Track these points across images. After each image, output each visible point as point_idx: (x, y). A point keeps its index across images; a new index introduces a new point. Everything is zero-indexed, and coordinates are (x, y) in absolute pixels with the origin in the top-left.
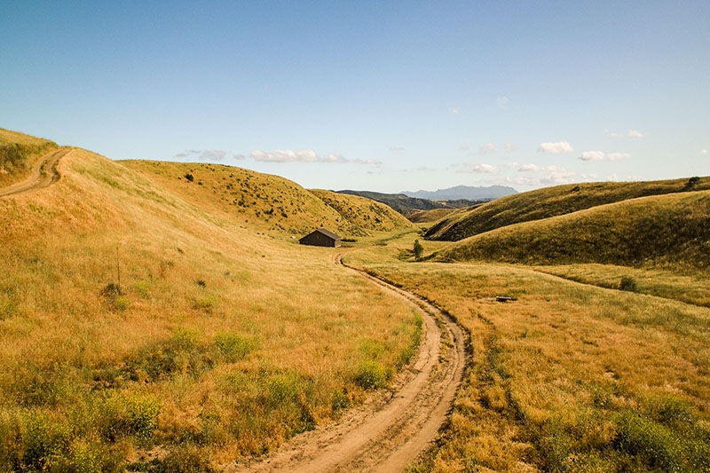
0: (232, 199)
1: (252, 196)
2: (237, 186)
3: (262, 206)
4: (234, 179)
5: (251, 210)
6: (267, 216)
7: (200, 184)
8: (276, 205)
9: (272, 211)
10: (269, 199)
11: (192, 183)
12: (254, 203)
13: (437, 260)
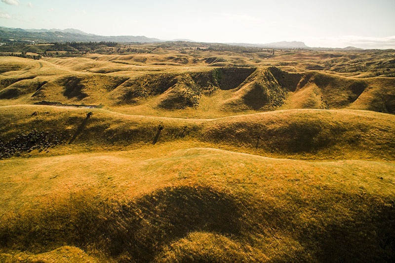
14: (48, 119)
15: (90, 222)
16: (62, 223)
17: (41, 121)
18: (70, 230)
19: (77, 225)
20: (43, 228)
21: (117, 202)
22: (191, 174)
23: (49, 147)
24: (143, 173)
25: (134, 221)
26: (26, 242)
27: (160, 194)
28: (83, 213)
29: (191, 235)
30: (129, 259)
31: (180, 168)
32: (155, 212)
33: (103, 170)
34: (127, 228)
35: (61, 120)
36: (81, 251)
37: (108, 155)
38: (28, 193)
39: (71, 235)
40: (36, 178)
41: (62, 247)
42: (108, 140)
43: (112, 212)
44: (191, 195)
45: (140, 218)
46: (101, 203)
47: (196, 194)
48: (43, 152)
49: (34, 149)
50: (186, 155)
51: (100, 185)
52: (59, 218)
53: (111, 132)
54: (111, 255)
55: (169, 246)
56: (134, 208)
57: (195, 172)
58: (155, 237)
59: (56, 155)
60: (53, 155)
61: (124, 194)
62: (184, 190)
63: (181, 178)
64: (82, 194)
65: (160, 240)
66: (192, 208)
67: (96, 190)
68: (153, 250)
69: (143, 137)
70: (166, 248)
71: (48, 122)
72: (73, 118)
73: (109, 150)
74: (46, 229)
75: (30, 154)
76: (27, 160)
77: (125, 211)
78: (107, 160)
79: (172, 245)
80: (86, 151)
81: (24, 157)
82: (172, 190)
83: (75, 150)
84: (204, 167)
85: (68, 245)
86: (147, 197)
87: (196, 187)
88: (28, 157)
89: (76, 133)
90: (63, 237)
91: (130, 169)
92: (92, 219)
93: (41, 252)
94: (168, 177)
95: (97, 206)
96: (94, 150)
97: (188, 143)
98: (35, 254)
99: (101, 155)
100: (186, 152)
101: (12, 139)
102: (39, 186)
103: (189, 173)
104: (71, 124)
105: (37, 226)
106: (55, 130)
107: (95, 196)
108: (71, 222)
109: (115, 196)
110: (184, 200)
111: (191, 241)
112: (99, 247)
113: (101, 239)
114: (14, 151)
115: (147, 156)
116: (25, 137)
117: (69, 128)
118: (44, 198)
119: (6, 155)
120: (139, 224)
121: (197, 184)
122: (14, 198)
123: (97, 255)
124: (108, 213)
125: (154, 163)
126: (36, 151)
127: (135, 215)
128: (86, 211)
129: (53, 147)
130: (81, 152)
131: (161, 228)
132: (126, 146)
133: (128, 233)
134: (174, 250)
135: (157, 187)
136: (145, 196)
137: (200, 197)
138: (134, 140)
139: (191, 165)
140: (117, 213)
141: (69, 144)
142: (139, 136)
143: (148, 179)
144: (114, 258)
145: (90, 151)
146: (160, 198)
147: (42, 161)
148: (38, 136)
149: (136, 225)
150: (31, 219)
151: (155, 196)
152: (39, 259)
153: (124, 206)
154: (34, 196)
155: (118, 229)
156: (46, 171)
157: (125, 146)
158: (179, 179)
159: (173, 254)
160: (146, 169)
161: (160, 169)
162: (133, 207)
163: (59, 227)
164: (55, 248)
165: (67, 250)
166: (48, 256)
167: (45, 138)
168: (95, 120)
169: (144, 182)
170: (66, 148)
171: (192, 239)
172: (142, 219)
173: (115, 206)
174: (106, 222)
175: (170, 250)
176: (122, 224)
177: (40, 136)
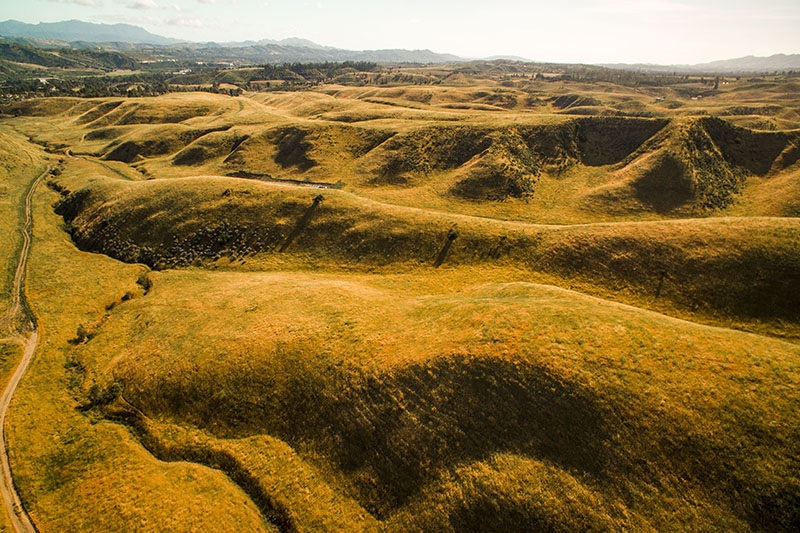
13: (121, 408)
14: (248, 203)
15: (308, 400)
16: (261, 393)
17: (236, 206)
18: (273, 408)
19: (286, 403)
20: (231, 397)
21: (359, 370)
22: (506, 335)
23: (246, 254)
24: (411, 321)
25: (388, 411)
26: (205, 414)
27: (442, 367)
28: (296, 381)
29: (498, 458)
30: (374, 481)
31: (486, 320)
32: (431, 400)
33: (338, 307)
34: (374, 423)
35: (268, 207)
36: (290, 450)
37: (349, 279)
38: (211, 332)
39: (275, 418)
40: (223, 306)
41: (259, 436)
42: (348, 250)
43: (348, 389)
44: (505, 377)
45: (400, 409)
46: (329, 369)
47: (515, 377)
48: (236, 263)
49: (223, 255)
50: (501, 295)
51: (330, 335)
52: (257, 384)
53: (355, 236)
54: (342, 467)
55: (452, 472)
56: (390, 387)
57: (516, 333)
58: (426, 449)
59: (257, 271)
60: (252, 270)
61: (372, 356)
62: (493, 366)
63: (486, 341)
64: (296, 346)
65: (435, 458)
66: (506, 403)
67: (322, 343)
68: (420, 475)
69: (417, 251)
70: (445, 474)
71: (247, 210)
72: (290, 204)
73: (350, 270)
74: (235, 399)
75: (217, 263)
76: (211, 275)
77: (373, 390)
78: (347, 288)
79: (458, 471)
80: (308, 268)
81: (207, 268)
82: (466, 361)
83: (289, 265)
84: (536, 324)
85: (269, 434)
86: (415, 368)
87: (516, 363)
88: (213, 270)
89: (293, 232)
90: (261, 418)
91: (388, 311)
92: (312, 396)
93: (226, 437)
94: (461, 335)
95: (321, 373)
96: (323, 267)
97: (505, 272)
98: (218, 438)
99: (334, 279)
100: (500, 288)
101: (190, 235)
102: (228, 322)
103: (504, 331)
104: (286, 215)
105: (222, 391)
106: (257, 224)
107: (320, 354)
108: (275, 395)
109: (357, 358)
110: (489, 385)
111: (498, 470)
112: (320, 449)
113: (325, 436)
114: (194, 257)
115: (422, 288)
116: (210, 233)
117: (282, 222)
118: (234, 344)
119: (182, 261)
120: (397, 419)
121: (519, 357)
122: (189, 337)
123: (315, 462)
124: (342, 389)
125: (435, 305)
126: (226, 259)
127: (390, 400)
128: (302, 379)
129: (252, 256)
130: (300, 268)
131: (439, 433)
132: (383, 265)
133: (375, 433)
134: (461, 482)
135: (436, 352)
136: (411, 367)
137: (523, 384)
138: (399, 255)
139: (509, 317)
140: (358, 391)
141: (280, 251)
142: (408, 249)
143: (420, 334)
144: (345, 473)
145: (316, 268)
146: (441, 374)
147: (233, 279)
148: (230, 234)
149: (390, 419)
150: (213, 377)
151: (433, 370)
152: (223, 447)
153: (371, 380)
154: (220, 337)
155: (356, 423)
156: (239, 297)
157: (379, 265)
158: (483, 341)
159: (459, 489)
160: (418, 313)
161: (445, 317)
162: (388, 386)
163: (256, 399)
164: (249, 436)
165: (267, 442)
166: (235, 446)
167: (240, 237)
168: (327, 210)
169: (411, 339)
170: (275, 260)
171: (499, 467)
172: (402, 410)
173: (355, 377)
174: (337, 405)
175: (453, 481)
176: (365, 414)
177: (234, 233)
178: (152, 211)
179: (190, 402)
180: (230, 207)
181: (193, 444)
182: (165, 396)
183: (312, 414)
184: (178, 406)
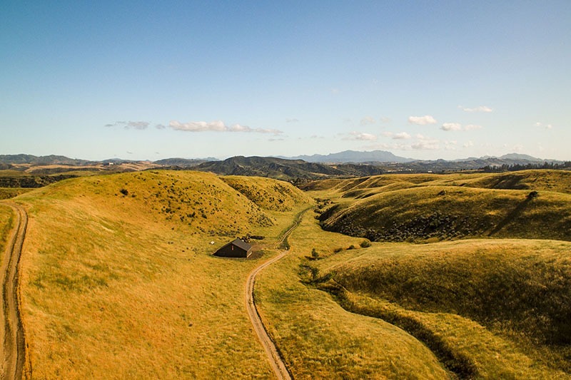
0: (160, 207)
1: (177, 201)
2: (165, 194)
3: (186, 210)
4: (162, 186)
5: (177, 216)
6: (189, 220)
7: (133, 196)
8: (198, 207)
9: (194, 214)
10: (192, 202)
11: (126, 197)
12: (179, 208)
13: (330, 285)
14: (461, 200)
15: (508, 289)
16: (455, 281)
17: (449, 201)
18: (467, 294)
19: (481, 291)
20: (424, 281)
23: (455, 236)
26: (398, 293)
35: (480, 202)
36: (480, 327)
39: (468, 303)
46: (536, 265)
71: (459, 204)
72: (500, 199)
74: (427, 283)
75: (427, 241)
85: (459, 314)
90: (452, 302)
92: (513, 285)
93: (414, 310)
95: (526, 268)
98: (406, 309)
101: (408, 221)
104: (496, 208)
105: (417, 278)
106: (467, 215)
107: (526, 256)
108: (470, 284)
114: (407, 236)
116: (424, 220)
117: (492, 213)
119: (398, 238)
124: (552, 279)
126: (436, 239)
128: (501, 273)
129: (460, 238)
141: (488, 235)
148: (441, 221)
150: (410, 268)
152: (410, 314)
163: (449, 285)
166: (423, 317)
167: (450, 224)
168: (541, 203)
174: (544, 291)
177: (445, 221)
178: (379, 207)
179: (386, 284)
180: (443, 203)
181: (382, 309)
182: (365, 279)
183: (511, 300)
184: (375, 286)
